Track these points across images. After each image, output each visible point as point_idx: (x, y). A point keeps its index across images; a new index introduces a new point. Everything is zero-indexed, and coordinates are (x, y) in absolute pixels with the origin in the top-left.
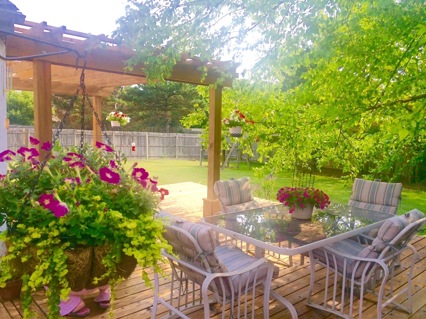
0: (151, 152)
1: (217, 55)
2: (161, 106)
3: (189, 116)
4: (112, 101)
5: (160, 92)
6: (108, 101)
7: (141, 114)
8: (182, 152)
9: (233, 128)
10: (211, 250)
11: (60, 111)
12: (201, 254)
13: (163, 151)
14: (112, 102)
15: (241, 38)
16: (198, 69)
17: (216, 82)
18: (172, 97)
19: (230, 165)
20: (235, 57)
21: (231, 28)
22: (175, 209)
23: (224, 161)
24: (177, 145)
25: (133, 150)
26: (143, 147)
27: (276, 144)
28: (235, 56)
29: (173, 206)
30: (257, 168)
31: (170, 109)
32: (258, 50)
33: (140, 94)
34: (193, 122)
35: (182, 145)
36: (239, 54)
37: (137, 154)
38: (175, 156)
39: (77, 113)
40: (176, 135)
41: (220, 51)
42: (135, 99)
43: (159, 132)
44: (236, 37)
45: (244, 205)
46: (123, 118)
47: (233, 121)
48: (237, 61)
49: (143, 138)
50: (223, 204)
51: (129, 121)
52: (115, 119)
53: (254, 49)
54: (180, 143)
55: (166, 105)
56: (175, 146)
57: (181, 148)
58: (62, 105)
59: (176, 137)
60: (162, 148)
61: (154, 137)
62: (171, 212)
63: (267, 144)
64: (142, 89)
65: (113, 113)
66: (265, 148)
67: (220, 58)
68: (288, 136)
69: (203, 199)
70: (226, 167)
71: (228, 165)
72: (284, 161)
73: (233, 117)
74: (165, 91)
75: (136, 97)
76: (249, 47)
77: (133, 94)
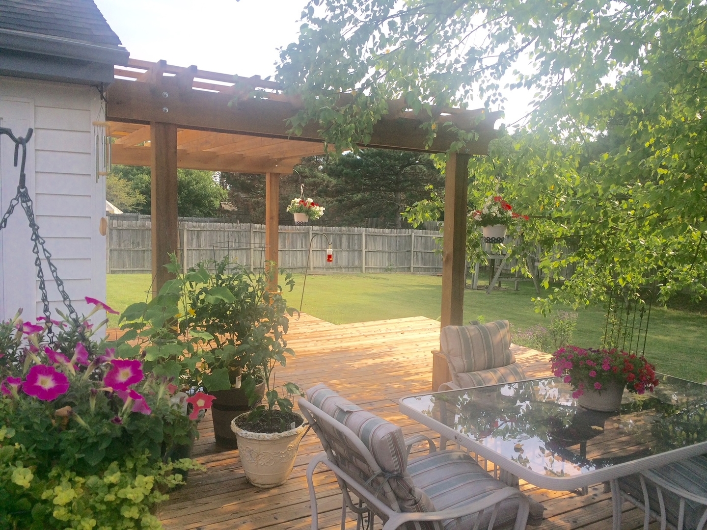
0: (370, 260)
1: (461, 100)
2: (390, 184)
3: (416, 206)
4: (312, 177)
5: (388, 162)
6: (306, 177)
7: (357, 197)
8: (420, 262)
9: (489, 227)
10: (397, 470)
11: (236, 194)
12: (378, 476)
13: (389, 259)
14: (312, 180)
15: (500, 68)
16: (421, 126)
17: (449, 148)
18: (408, 168)
19: (503, 286)
20: (490, 103)
21: (489, 50)
22: (387, 365)
23: (493, 277)
24: (412, 250)
25: (329, 260)
26: (356, 253)
27: (574, 257)
28: (491, 99)
29: (387, 359)
30: (539, 299)
31: (403, 190)
32: (539, 86)
33: (355, 164)
34: (423, 217)
35: (421, 250)
36: (497, 96)
37: (346, 264)
38: (409, 268)
39: (259, 197)
40: (412, 232)
41: (467, 92)
42: (347, 174)
43: (384, 227)
44: (492, 67)
45: (495, 372)
46: (313, 208)
47: (489, 215)
48: (494, 108)
49: (356, 237)
50: (454, 369)
51: (321, 213)
52: (300, 210)
53: (534, 86)
54: (416, 246)
55: (397, 183)
56: (410, 251)
57: (420, 254)
58: (238, 185)
59: (411, 236)
60: (387, 254)
61: (374, 236)
62: (379, 370)
63: (558, 256)
64: (358, 157)
65: (297, 200)
66: (554, 263)
67: (466, 105)
68: (597, 241)
69: (432, 352)
70: (495, 289)
71: (500, 285)
72: (593, 286)
73: (489, 208)
74: (396, 160)
75: (348, 170)
76: (523, 81)
77: (344, 166)
